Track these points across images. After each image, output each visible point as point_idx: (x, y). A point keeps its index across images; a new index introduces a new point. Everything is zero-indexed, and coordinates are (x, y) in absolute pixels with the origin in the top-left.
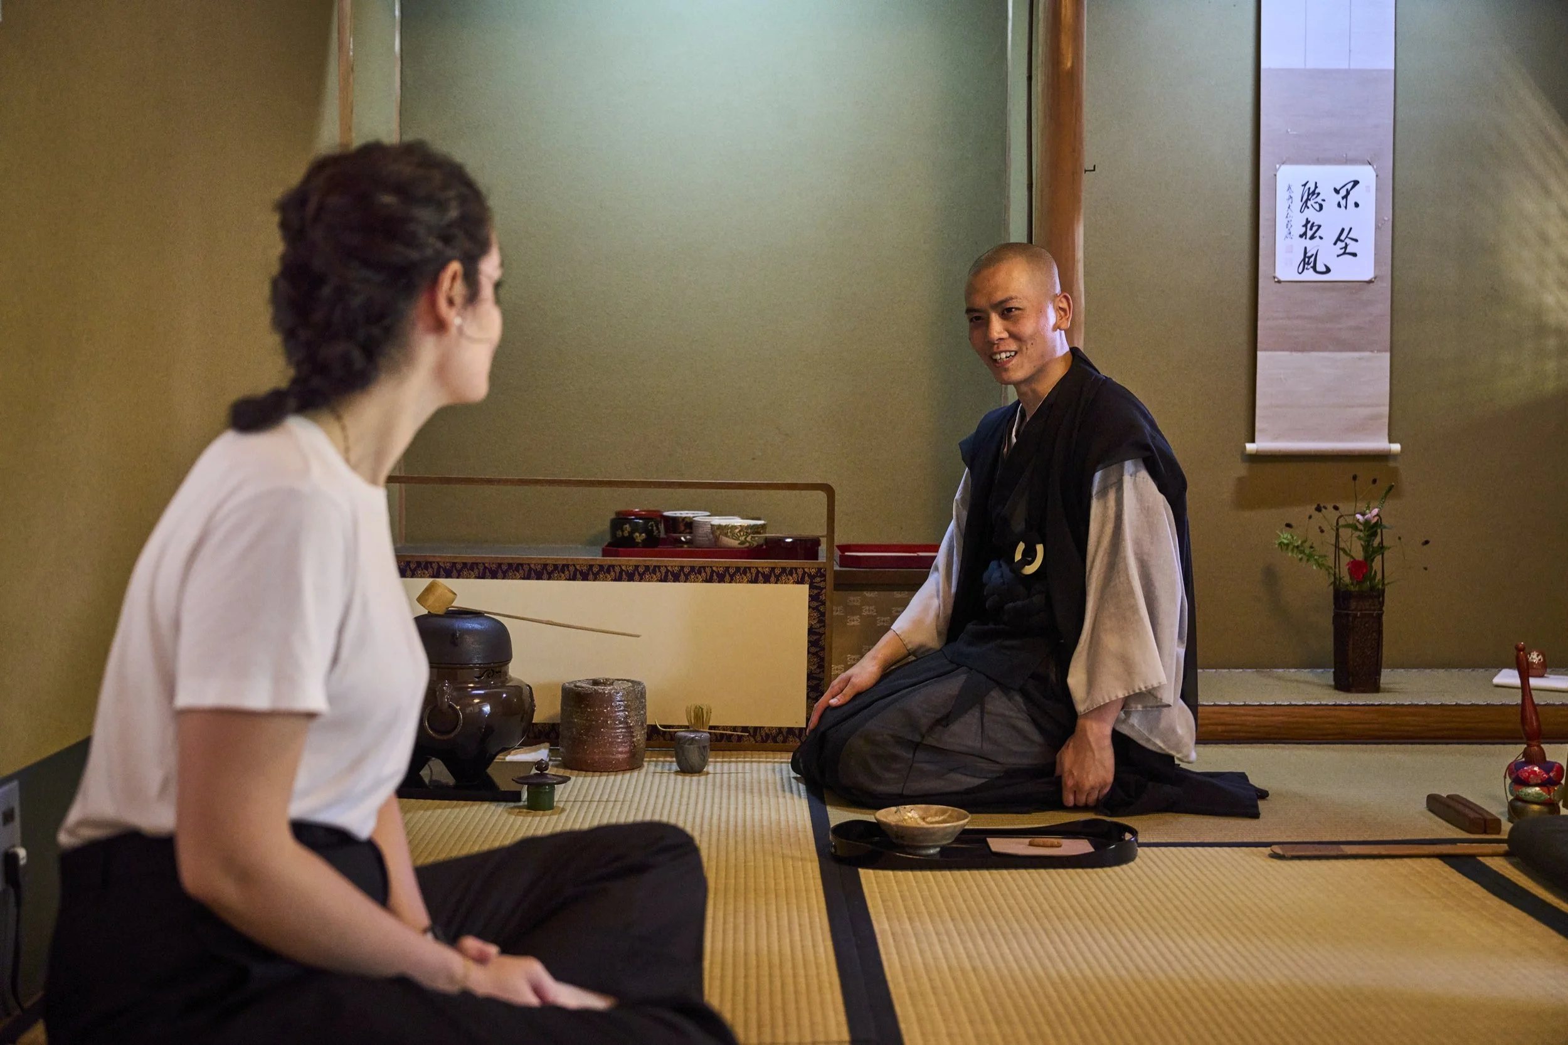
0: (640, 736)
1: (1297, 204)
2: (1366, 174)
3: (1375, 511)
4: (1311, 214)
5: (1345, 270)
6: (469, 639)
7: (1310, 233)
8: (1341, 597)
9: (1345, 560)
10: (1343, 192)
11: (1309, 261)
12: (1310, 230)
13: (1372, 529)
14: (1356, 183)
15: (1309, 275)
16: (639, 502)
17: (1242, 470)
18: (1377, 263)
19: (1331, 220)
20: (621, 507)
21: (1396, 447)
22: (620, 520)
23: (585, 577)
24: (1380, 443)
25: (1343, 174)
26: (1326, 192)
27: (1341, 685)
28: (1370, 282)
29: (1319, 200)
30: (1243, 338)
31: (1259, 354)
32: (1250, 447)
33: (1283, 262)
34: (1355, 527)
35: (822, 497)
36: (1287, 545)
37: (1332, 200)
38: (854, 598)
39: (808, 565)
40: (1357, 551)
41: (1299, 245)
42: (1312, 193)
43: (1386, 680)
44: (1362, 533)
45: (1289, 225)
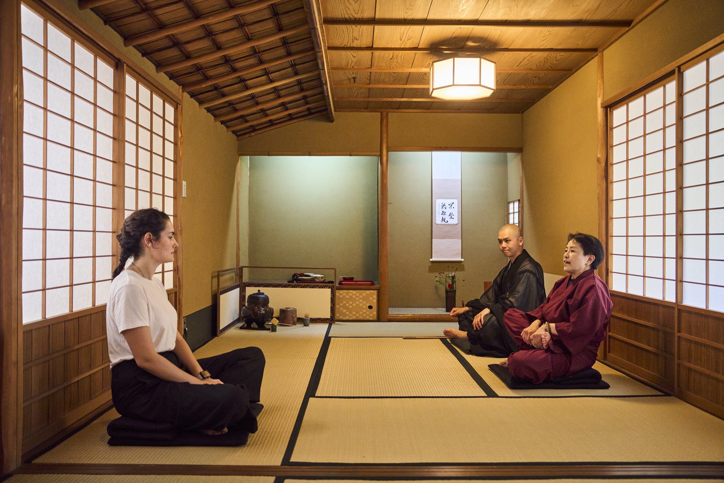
0: (295, 319)
1: (441, 207)
2: (456, 201)
3: (454, 274)
5: (451, 222)
6: (261, 299)
7: (443, 214)
8: (447, 292)
9: (447, 284)
10: (451, 205)
11: (443, 220)
12: (443, 213)
13: (453, 277)
14: (453, 203)
15: (443, 223)
16: (299, 272)
17: (430, 264)
18: (458, 220)
19: (448, 211)
20: (296, 272)
21: (463, 260)
22: (294, 275)
23: (276, 287)
24: (459, 259)
25: (450, 201)
26: (447, 205)
27: (446, 311)
28: (457, 224)
29: (445, 207)
30: (430, 236)
31: (433, 240)
32: (431, 260)
33: (438, 220)
34: (449, 277)
35: (333, 271)
36: (437, 281)
37: (448, 207)
38: (341, 292)
39: (331, 285)
40: (450, 282)
41: (441, 216)
42: (444, 205)
44: (451, 278)
45: (439, 212)
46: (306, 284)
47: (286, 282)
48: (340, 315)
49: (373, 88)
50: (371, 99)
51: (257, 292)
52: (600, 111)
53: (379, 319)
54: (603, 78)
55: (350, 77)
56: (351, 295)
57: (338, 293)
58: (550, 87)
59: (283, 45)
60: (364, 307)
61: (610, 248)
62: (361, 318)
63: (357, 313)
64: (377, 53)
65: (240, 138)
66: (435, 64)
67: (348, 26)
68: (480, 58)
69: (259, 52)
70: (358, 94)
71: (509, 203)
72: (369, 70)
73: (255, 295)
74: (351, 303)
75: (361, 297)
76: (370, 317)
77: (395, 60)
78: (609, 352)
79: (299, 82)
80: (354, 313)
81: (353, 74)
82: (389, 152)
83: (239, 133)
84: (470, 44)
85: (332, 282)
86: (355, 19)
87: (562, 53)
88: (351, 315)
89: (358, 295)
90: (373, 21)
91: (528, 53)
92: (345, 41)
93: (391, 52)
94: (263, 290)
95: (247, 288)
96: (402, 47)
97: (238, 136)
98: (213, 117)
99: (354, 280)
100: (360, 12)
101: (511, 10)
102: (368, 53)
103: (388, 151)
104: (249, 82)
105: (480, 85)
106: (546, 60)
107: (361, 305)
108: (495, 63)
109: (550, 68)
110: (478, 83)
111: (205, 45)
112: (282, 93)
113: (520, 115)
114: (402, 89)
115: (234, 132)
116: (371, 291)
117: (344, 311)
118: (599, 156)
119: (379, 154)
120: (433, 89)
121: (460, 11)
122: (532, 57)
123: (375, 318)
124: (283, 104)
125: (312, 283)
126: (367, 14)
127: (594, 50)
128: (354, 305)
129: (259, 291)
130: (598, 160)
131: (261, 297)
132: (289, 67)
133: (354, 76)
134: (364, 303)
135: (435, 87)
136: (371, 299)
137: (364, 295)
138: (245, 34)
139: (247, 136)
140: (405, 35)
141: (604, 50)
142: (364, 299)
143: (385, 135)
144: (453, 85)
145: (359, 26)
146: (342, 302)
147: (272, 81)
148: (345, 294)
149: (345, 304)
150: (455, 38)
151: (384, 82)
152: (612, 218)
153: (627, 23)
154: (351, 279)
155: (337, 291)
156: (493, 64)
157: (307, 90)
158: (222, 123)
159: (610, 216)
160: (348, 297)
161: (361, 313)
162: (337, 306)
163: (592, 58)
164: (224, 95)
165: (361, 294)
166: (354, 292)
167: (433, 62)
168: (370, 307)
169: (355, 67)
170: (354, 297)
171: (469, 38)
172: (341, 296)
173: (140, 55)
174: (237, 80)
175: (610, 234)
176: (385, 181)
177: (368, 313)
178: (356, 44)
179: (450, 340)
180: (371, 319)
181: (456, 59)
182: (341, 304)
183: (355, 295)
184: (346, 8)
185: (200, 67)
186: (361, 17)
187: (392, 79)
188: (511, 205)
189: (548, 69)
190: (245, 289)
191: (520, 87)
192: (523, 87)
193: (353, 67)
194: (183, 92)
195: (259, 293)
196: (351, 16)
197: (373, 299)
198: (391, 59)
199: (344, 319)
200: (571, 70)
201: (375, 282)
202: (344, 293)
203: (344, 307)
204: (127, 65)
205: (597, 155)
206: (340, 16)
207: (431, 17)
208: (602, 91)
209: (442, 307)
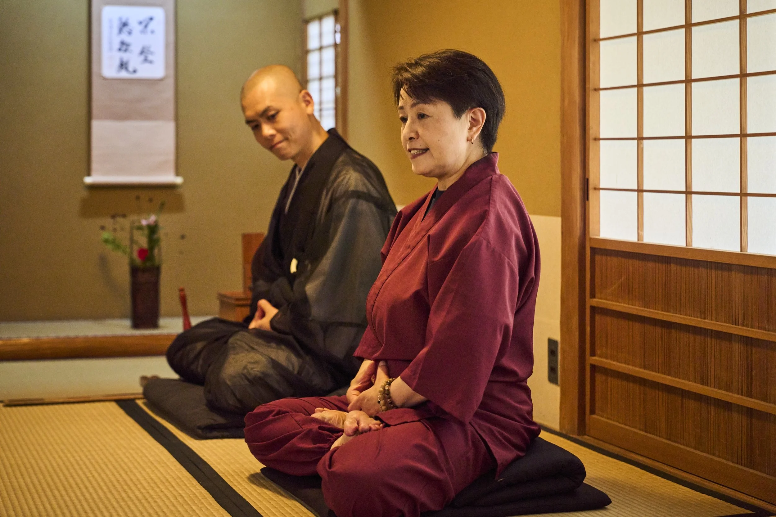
1: (116, 30)
2: (158, 14)
3: (153, 219)
4: (124, 37)
5: (146, 72)
7: (124, 49)
8: (134, 271)
9: (136, 248)
10: (144, 24)
11: (123, 65)
12: (124, 46)
13: (153, 229)
14: (151, 19)
15: (124, 74)
17: (84, 194)
18: (167, 67)
19: (137, 41)
21: (179, 180)
24: (170, 178)
25: (142, 13)
26: (133, 24)
27: (136, 325)
28: (161, 80)
29: (129, 29)
30: (83, 112)
31: (94, 123)
32: (88, 180)
33: (107, 66)
34: (140, 228)
36: (106, 241)
37: (137, 29)
40: (143, 242)
41: (118, 56)
42: (125, 24)
43: (162, 322)
44: (146, 232)
45: (110, 43)
61: (591, 123)
71: (307, 22)
78: (593, 412)
152: (597, 40)
159: (591, 36)
175: (591, 85)
179: (145, 404)
188: (313, 29)
209: (122, 317)
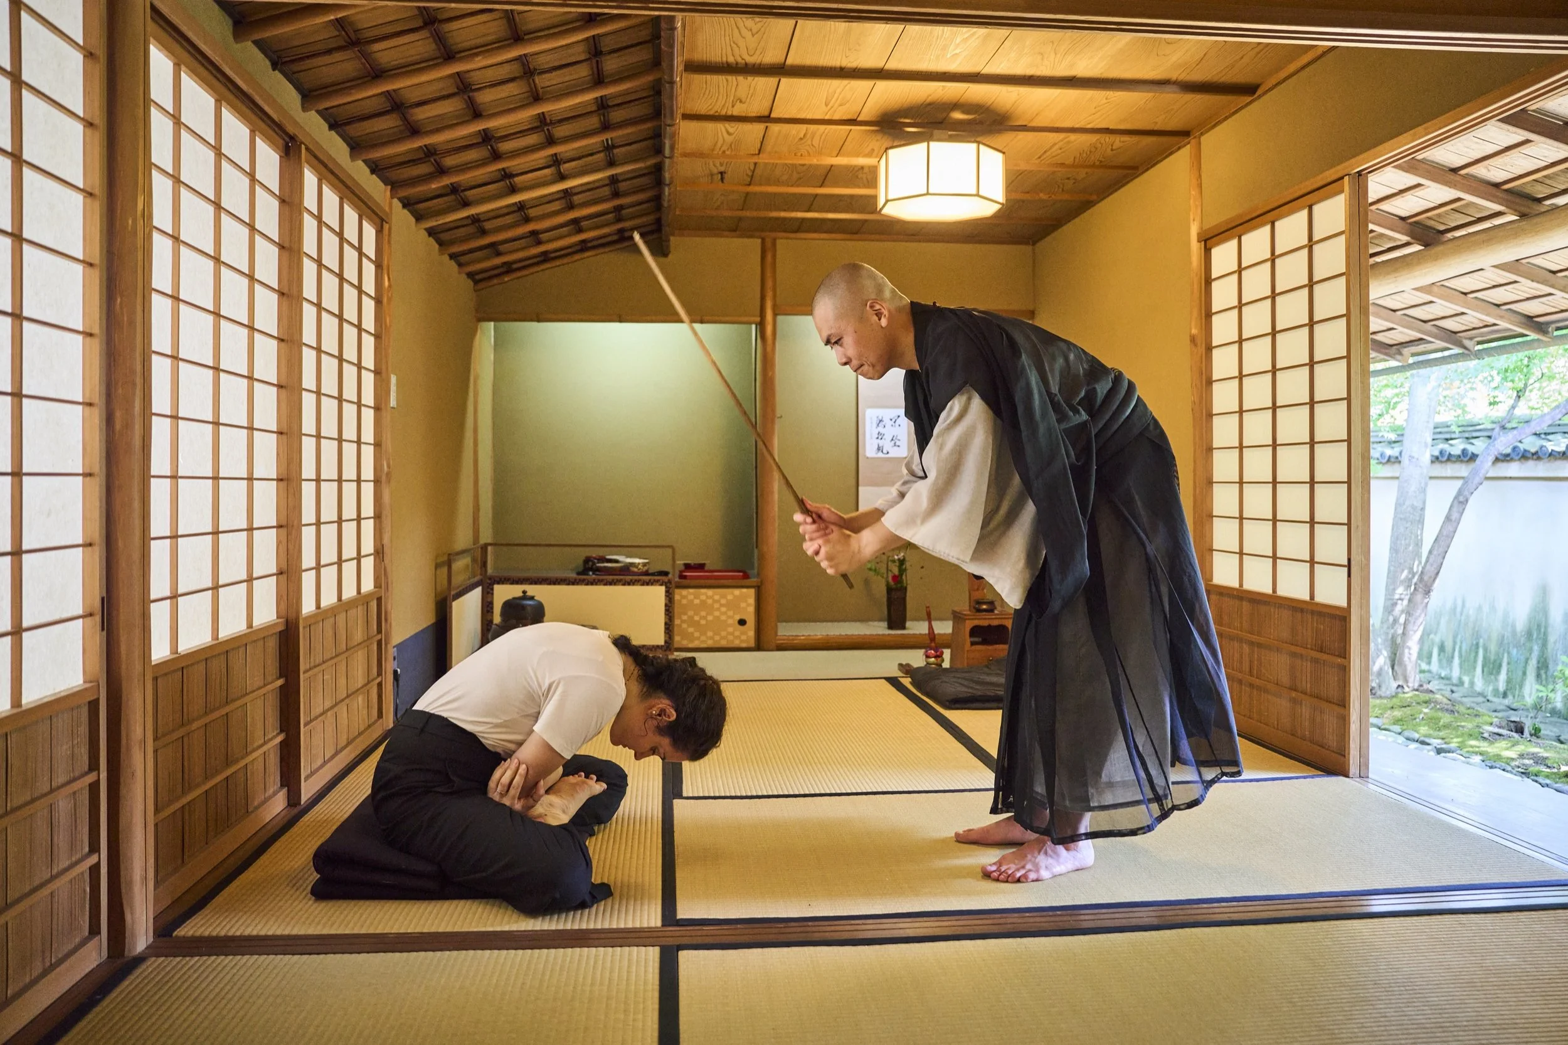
1: (875, 425)
3: (902, 555)
4: (880, 429)
5: (895, 453)
8: (890, 590)
9: (890, 575)
10: (894, 420)
11: (879, 449)
12: (880, 436)
13: (902, 562)
15: (880, 455)
16: (594, 553)
19: (889, 432)
20: (589, 554)
22: (587, 560)
23: (555, 584)
25: (893, 413)
26: (886, 421)
27: (890, 627)
29: (884, 423)
30: (853, 482)
31: (860, 488)
33: (869, 449)
34: (894, 561)
35: (670, 551)
36: (870, 569)
37: (889, 423)
38: (684, 592)
39: (665, 579)
40: (896, 571)
41: (876, 442)
42: (881, 421)
43: (908, 624)
44: (897, 564)
45: (871, 434)
46: (611, 577)
47: (573, 575)
48: (682, 639)
49: (755, 194)
50: (747, 214)
51: (521, 594)
52: (1195, 247)
53: (759, 646)
54: (1200, 186)
55: (715, 171)
56: (703, 597)
57: (681, 596)
58: (1094, 197)
59: (599, 109)
60: (730, 621)
61: (1209, 505)
62: (724, 643)
63: (715, 634)
64: (775, 128)
65: (481, 285)
66: (891, 152)
67: (729, 78)
68: (979, 143)
69: (551, 123)
70: (722, 203)
72: (756, 159)
73: (518, 601)
74: (703, 613)
75: (723, 601)
76: (742, 641)
77: (809, 142)
79: (614, 180)
80: (710, 634)
81: (721, 164)
82: (780, 318)
83: (478, 277)
84: (958, 115)
85: (666, 574)
86: (746, 64)
87: (1126, 138)
88: (703, 638)
89: (717, 597)
90: (780, 70)
91: (1062, 136)
92: (718, 103)
93: (804, 127)
94: (532, 590)
95: (496, 587)
96: (827, 118)
97: (476, 282)
98: (437, 246)
99: (706, 568)
100: (758, 52)
101: (1042, 59)
102: (760, 127)
103: (775, 315)
104: (517, 180)
105: (978, 195)
106: (1093, 150)
107: (723, 618)
108: (1004, 153)
109: (1097, 163)
110: (974, 192)
111: (451, 109)
112: (576, 199)
113: (1029, 248)
114: (812, 195)
115: (470, 275)
116: (744, 590)
117: (691, 630)
118: (1194, 331)
119: (758, 319)
120: (887, 201)
121: (949, 56)
122: (1069, 142)
123: (752, 644)
124: (575, 221)
125: (625, 576)
126: (771, 57)
127: (1185, 134)
128: (710, 618)
129: (524, 592)
130: (1193, 340)
131: (530, 605)
132: (599, 152)
133: (722, 169)
134: (730, 613)
135: (890, 197)
136: (743, 605)
137: (730, 597)
138: (531, 89)
139: (495, 281)
140: (836, 95)
141: (1202, 134)
142: (729, 605)
143: (769, 283)
144: (928, 194)
145: (750, 78)
146: (685, 614)
147: (562, 177)
148: (691, 597)
149: (691, 618)
150: (930, 104)
151: (778, 182)
152: (1212, 449)
153: (1249, 90)
154: (700, 567)
155: (677, 591)
156: (1000, 155)
157: (627, 194)
158: (452, 256)
159: (1208, 445)
160: (697, 601)
161: (723, 634)
162: (677, 622)
163: (1179, 148)
164: (466, 204)
165: (724, 596)
166: (710, 592)
167: (887, 149)
168: (742, 622)
169: (728, 153)
170: (710, 601)
171: (956, 106)
172: (684, 602)
173: (325, 126)
174: (498, 175)
175: (1209, 479)
176: (770, 374)
177: (737, 633)
178: (737, 111)
179: (906, 682)
180: (744, 645)
181: (931, 143)
182: (685, 617)
183: (711, 597)
184: (733, 45)
185: (433, 151)
186: (758, 61)
187: (795, 176)
189: (1093, 166)
190: (492, 589)
191: (1037, 198)
192: (1042, 196)
193: (724, 152)
194: (392, 197)
195: (525, 596)
196: (739, 60)
197: (748, 605)
198: (801, 139)
199: (690, 646)
200: (1135, 168)
201: (749, 572)
202: (691, 594)
203: (692, 622)
204: (307, 149)
205: (1191, 329)
206: (718, 59)
207: (892, 65)
208: (1199, 211)
209: (881, 620)
